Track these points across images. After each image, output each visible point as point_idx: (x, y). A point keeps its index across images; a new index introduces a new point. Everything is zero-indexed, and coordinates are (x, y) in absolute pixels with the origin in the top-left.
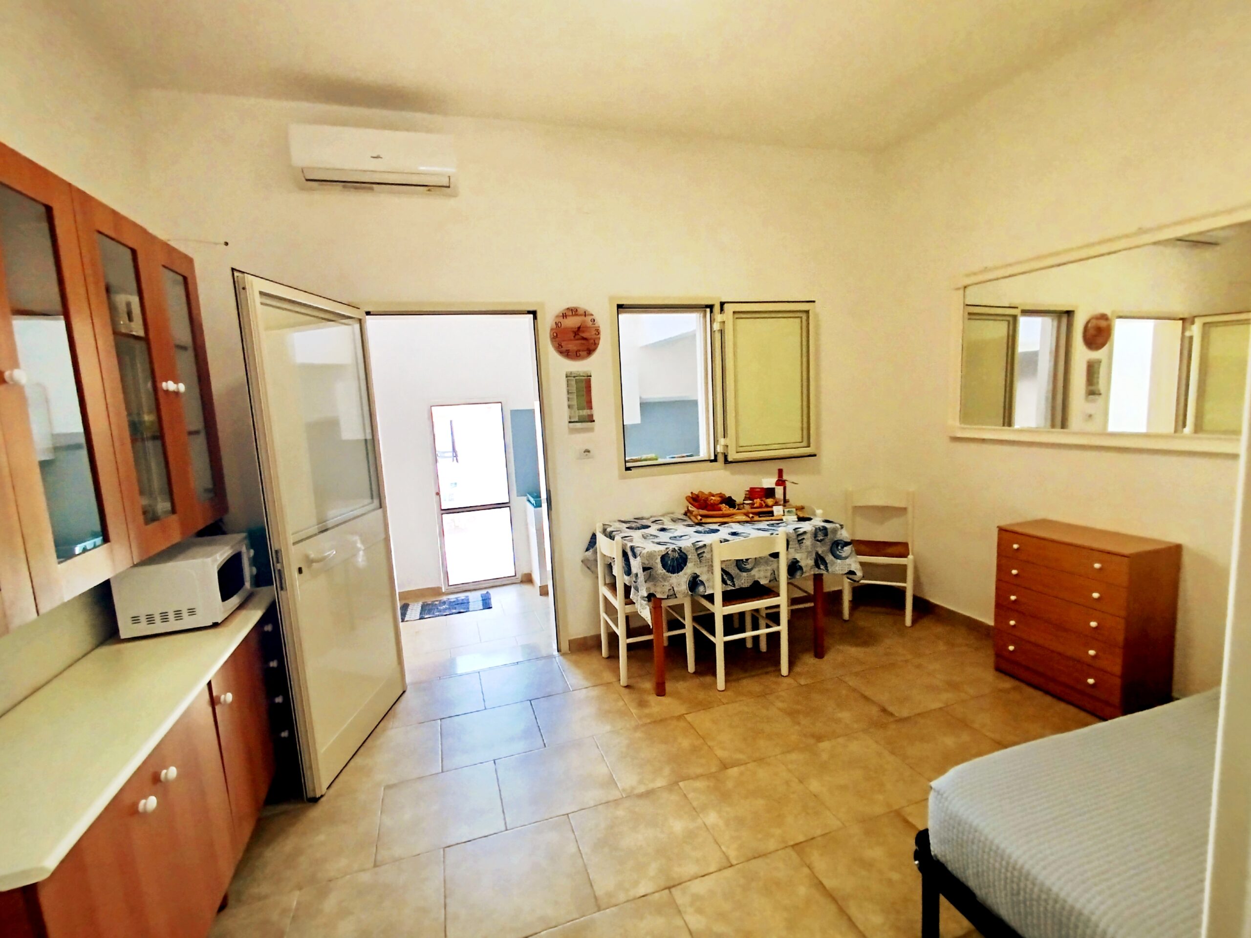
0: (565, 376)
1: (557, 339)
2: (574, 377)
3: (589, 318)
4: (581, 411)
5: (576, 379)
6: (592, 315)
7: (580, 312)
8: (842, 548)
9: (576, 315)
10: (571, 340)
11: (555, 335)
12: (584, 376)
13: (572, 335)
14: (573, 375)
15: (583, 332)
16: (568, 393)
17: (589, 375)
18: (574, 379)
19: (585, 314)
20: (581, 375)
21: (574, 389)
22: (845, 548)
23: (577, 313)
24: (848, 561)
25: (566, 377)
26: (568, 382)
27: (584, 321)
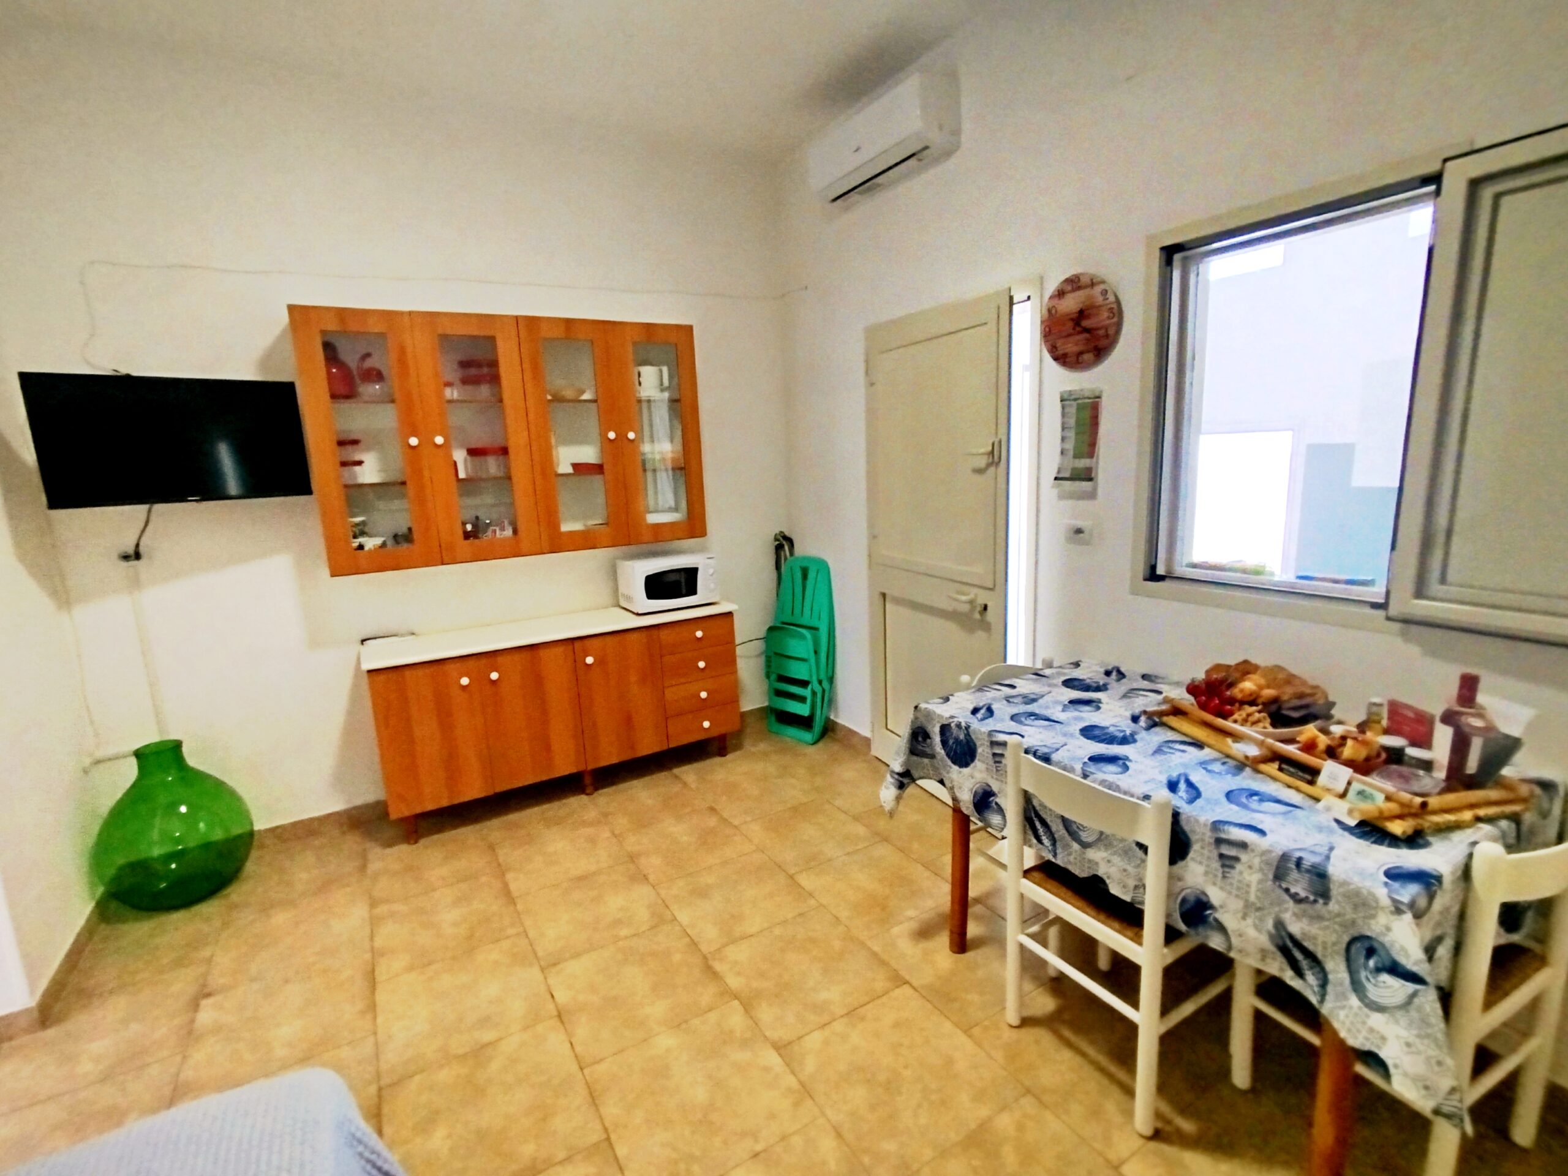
0: (1059, 400)
1: (1049, 338)
2: (1075, 400)
3: (1098, 289)
4: (1077, 461)
5: (1078, 404)
6: (1103, 282)
7: (1085, 280)
8: (1378, 970)
9: (1079, 288)
10: (1069, 335)
11: (1047, 329)
12: (1089, 398)
13: (1070, 324)
14: (1073, 397)
15: (1088, 317)
16: (1063, 429)
17: (1097, 394)
18: (1074, 404)
19: (1093, 284)
20: (1086, 395)
21: (1072, 422)
22: (1385, 977)
23: (1079, 285)
24: (1377, 1020)
25: (1061, 401)
26: (1063, 407)
27: (1090, 297)
